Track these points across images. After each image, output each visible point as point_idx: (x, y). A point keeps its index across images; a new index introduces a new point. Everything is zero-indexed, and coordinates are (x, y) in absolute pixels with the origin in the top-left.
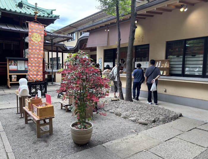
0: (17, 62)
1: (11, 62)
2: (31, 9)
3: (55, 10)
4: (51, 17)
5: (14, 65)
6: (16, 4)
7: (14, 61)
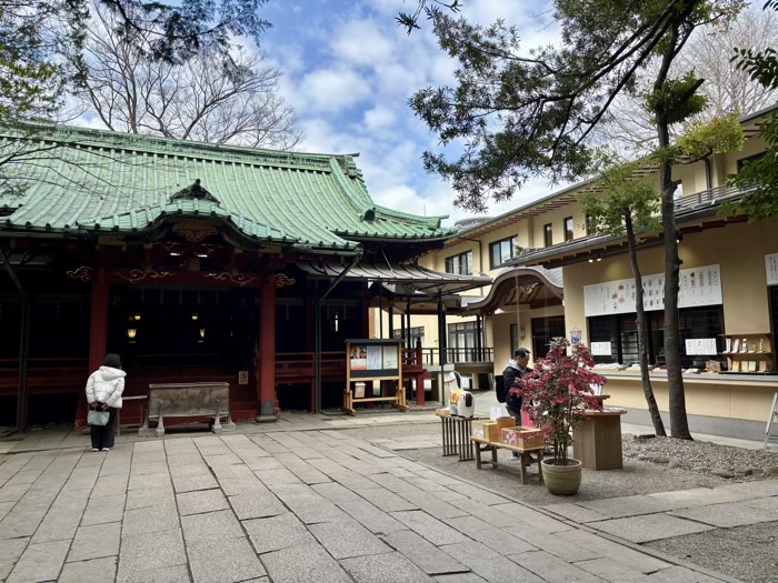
0: (366, 349)
1: (355, 351)
2: (389, 221)
3: (447, 217)
4: (440, 236)
5: (361, 357)
6: (359, 215)
7: (360, 348)
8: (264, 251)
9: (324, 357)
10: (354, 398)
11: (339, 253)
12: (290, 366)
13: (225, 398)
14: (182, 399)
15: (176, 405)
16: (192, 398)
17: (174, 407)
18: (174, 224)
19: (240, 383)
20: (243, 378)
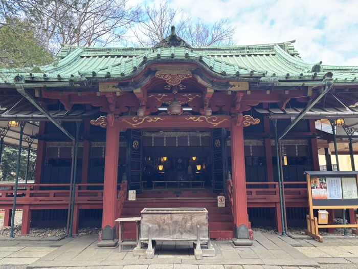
0: (325, 180)
1: (315, 182)
5: (321, 188)
7: (320, 180)
8: (233, 89)
9: (286, 186)
10: (319, 224)
11: (307, 84)
12: (258, 193)
13: (204, 224)
14: (168, 224)
15: (163, 229)
16: (176, 223)
17: (161, 231)
18: (156, 71)
19: (219, 206)
20: (221, 202)
